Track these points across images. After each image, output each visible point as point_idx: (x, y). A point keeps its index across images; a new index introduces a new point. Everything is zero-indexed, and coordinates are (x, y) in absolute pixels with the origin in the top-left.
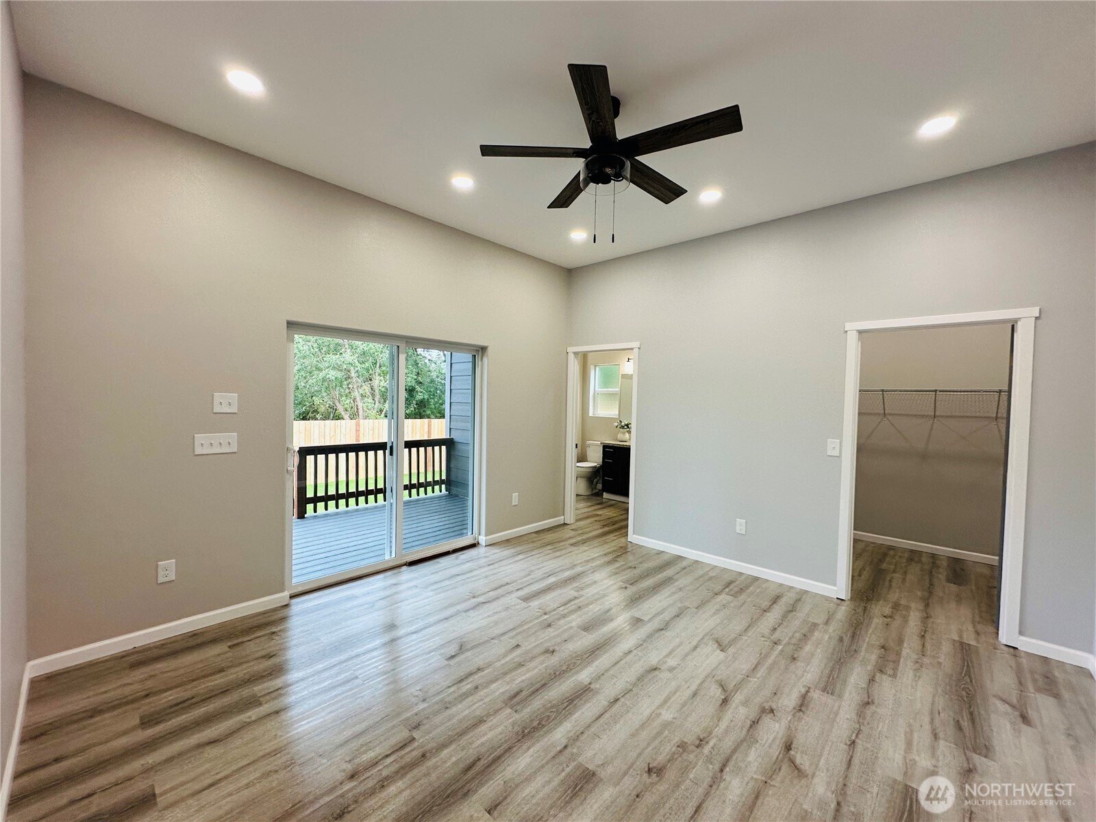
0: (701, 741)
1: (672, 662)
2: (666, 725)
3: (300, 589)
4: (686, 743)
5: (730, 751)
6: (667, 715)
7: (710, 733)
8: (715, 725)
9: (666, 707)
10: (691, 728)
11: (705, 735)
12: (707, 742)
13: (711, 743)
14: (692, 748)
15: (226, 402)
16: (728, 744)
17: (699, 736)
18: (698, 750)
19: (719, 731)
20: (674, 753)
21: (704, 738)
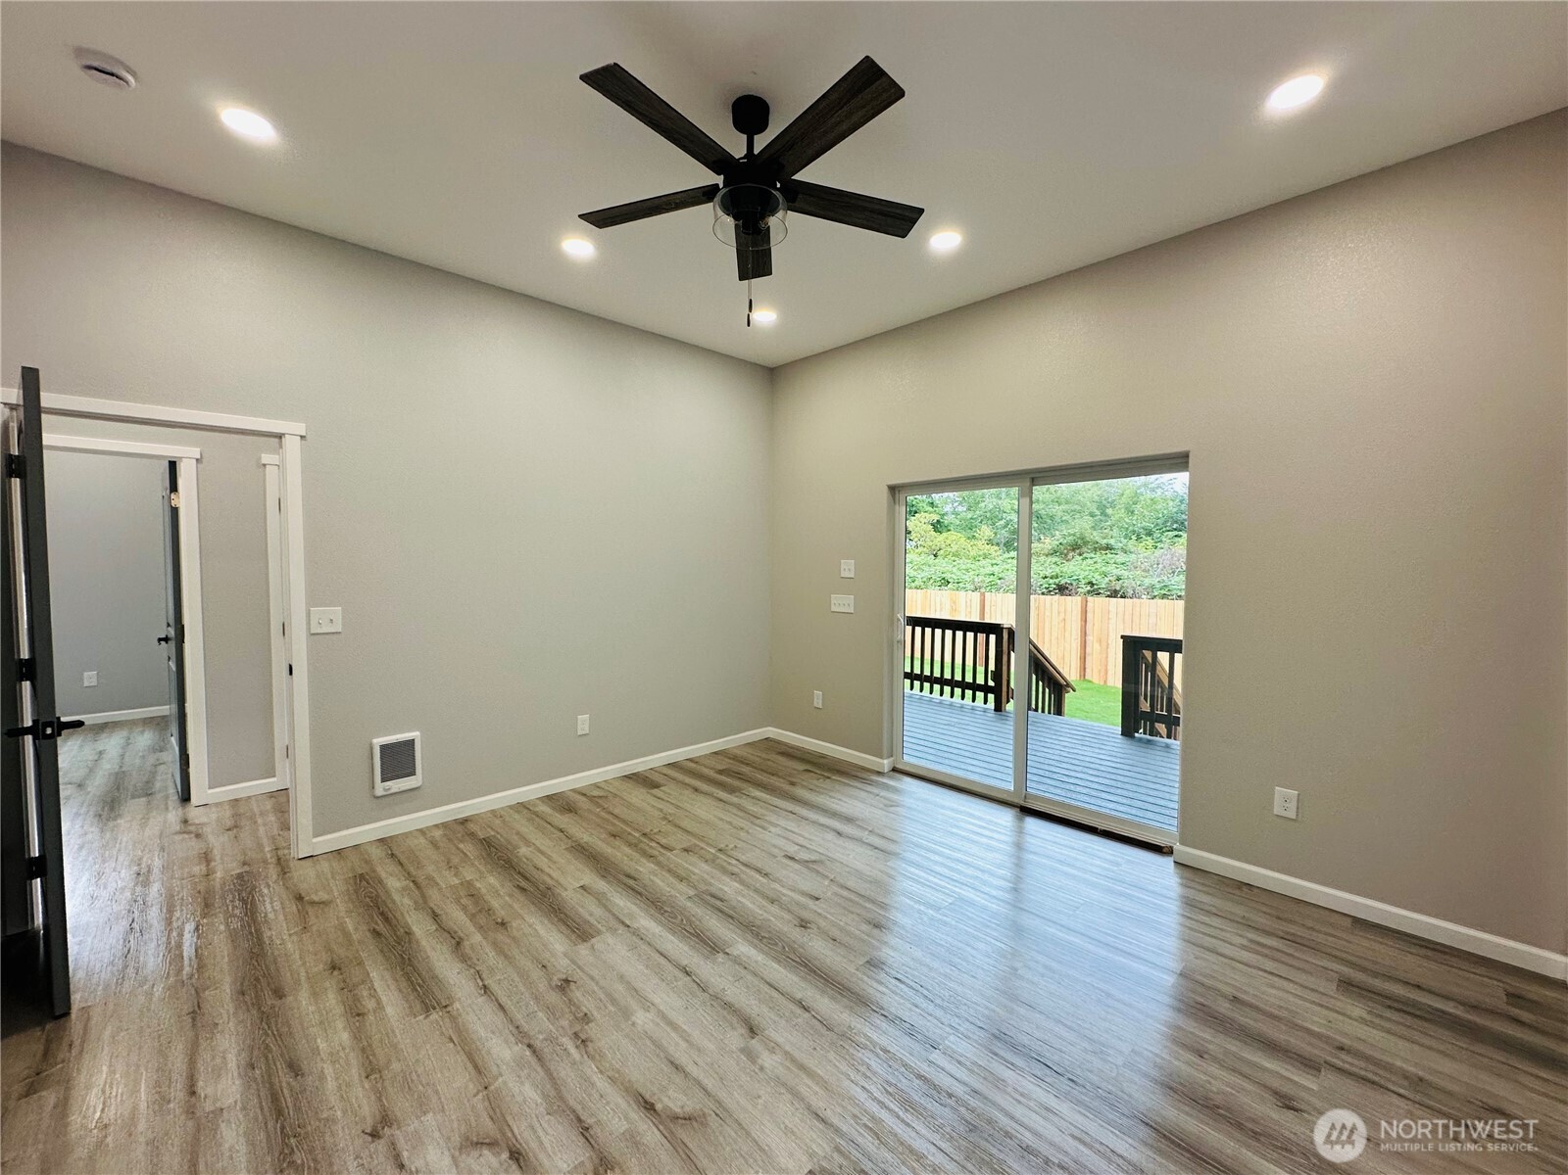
0: (583, 1041)
1: (768, 1060)
2: (626, 1013)
3: (907, 768)
4: (587, 1024)
5: (552, 1068)
6: (641, 1018)
7: (591, 1057)
8: (602, 1068)
9: (658, 1020)
10: (606, 1036)
11: (590, 1049)
12: (577, 1047)
13: (573, 1051)
14: (577, 1028)
15: (848, 568)
16: (564, 1072)
17: (592, 1041)
18: (570, 1033)
19: (590, 1069)
20: (579, 1008)
21: (586, 1046)
